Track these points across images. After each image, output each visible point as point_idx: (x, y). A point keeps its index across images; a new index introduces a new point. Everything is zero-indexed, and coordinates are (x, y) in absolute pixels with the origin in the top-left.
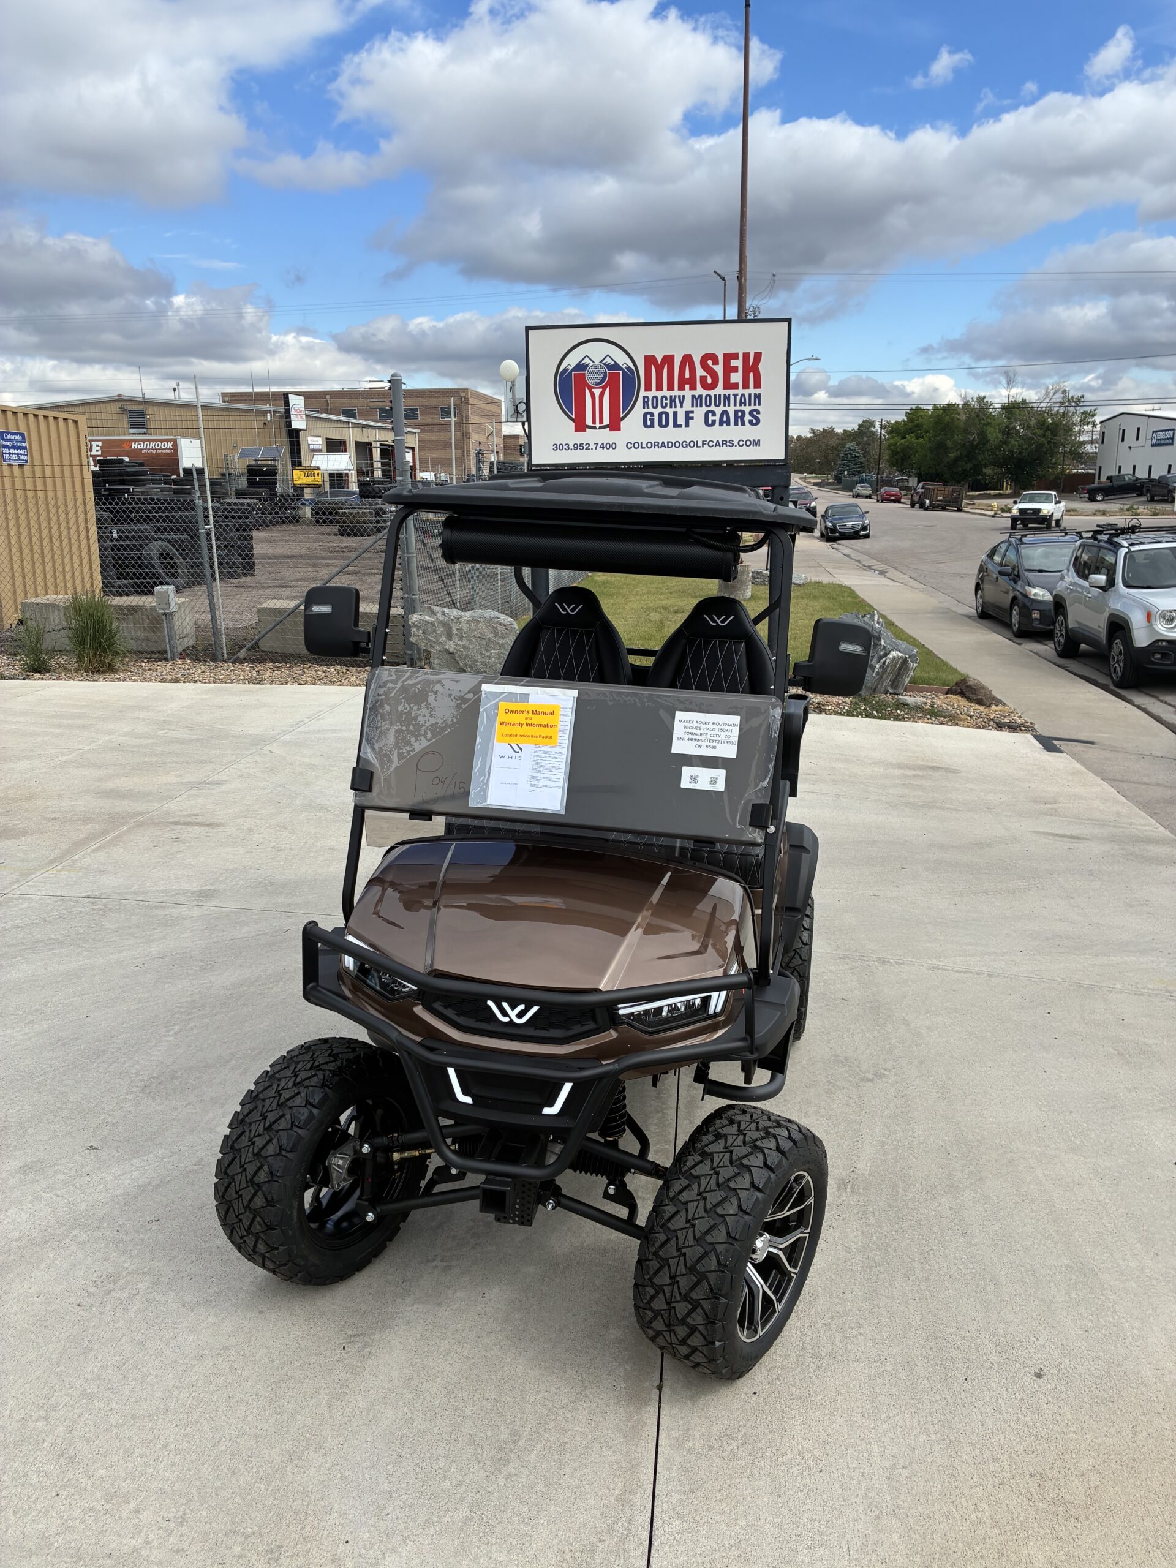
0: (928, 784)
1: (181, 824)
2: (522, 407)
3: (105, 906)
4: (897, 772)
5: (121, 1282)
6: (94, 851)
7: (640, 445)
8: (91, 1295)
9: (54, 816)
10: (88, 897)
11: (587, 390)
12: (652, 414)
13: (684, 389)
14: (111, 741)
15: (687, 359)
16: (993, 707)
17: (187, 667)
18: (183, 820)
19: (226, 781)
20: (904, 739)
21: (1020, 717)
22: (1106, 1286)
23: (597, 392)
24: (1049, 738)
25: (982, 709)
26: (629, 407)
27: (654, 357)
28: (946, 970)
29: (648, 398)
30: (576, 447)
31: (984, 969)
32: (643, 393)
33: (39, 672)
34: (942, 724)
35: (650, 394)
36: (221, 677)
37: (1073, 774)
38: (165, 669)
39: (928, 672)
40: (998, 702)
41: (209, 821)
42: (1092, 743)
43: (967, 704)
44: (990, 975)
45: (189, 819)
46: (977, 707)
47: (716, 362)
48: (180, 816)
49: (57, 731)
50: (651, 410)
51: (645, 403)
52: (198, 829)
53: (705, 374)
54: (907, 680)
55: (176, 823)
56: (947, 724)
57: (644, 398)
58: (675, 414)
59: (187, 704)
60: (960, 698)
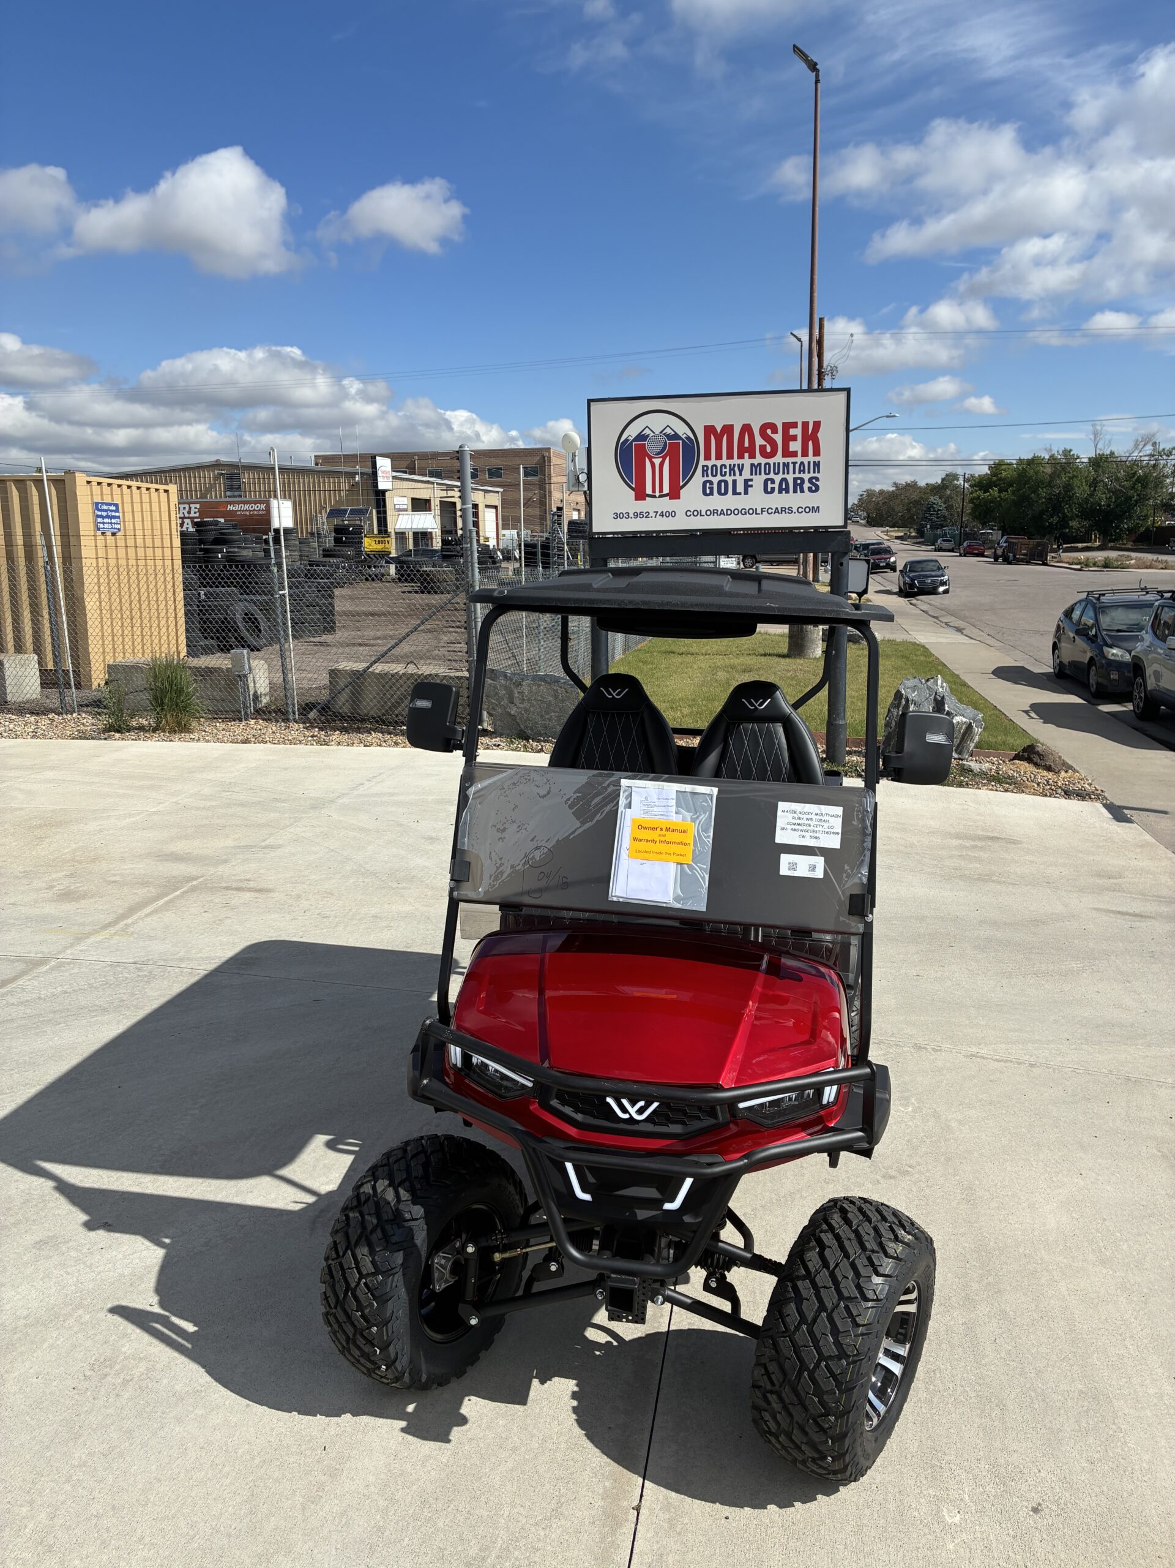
0: (986, 856)
1: (232, 889)
2: (583, 478)
3: (150, 972)
4: (956, 842)
5: (117, 1367)
6: (147, 915)
7: (700, 513)
8: (87, 1378)
9: (113, 879)
10: (135, 963)
11: (647, 460)
12: (711, 483)
13: (743, 458)
14: (177, 803)
15: (747, 428)
16: (1063, 774)
17: (259, 727)
18: (235, 885)
19: (281, 846)
20: (966, 807)
21: (1090, 785)
22: (1120, 1413)
23: (657, 461)
24: (1119, 807)
25: (1050, 775)
26: (689, 475)
27: (713, 427)
28: (984, 1058)
29: (707, 466)
30: (636, 515)
31: (1026, 1058)
32: (702, 462)
33: (118, 731)
34: (1006, 791)
35: (709, 463)
36: (290, 738)
37: (1142, 846)
38: (238, 728)
39: (996, 737)
40: (1068, 767)
41: (261, 886)
42: (1165, 813)
43: (1034, 770)
44: (1032, 1066)
45: (241, 884)
46: (1045, 773)
47: (775, 431)
48: (233, 881)
49: (128, 792)
50: (710, 478)
51: (705, 471)
52: (248, 896)
53: (765, 443)
54: (972, 745)
55: (227, 888)
56: (1012, 792)
57: (703, 466)
58: (734, 482)
59: (254, 765)
60: (1027, 765)
